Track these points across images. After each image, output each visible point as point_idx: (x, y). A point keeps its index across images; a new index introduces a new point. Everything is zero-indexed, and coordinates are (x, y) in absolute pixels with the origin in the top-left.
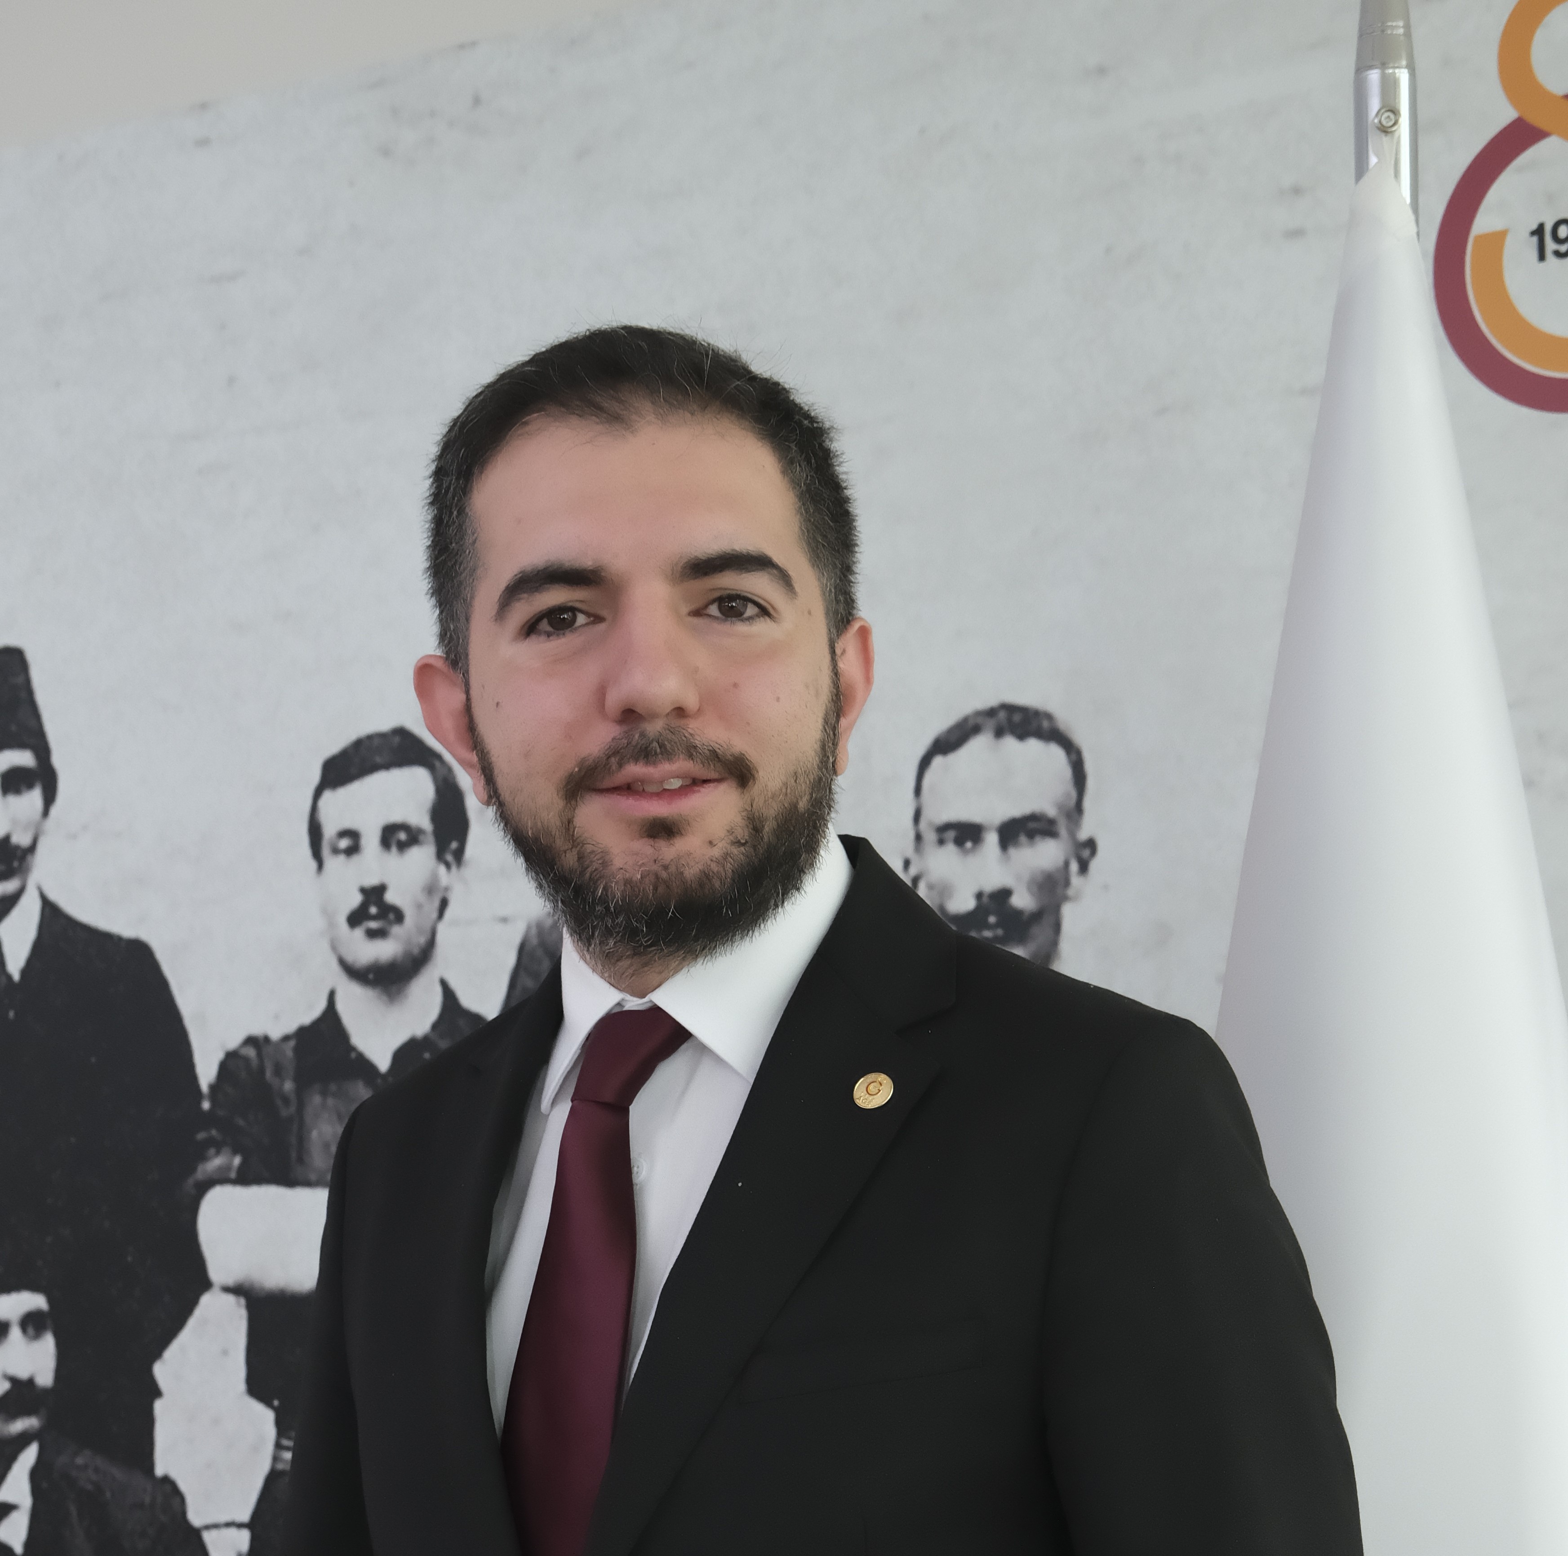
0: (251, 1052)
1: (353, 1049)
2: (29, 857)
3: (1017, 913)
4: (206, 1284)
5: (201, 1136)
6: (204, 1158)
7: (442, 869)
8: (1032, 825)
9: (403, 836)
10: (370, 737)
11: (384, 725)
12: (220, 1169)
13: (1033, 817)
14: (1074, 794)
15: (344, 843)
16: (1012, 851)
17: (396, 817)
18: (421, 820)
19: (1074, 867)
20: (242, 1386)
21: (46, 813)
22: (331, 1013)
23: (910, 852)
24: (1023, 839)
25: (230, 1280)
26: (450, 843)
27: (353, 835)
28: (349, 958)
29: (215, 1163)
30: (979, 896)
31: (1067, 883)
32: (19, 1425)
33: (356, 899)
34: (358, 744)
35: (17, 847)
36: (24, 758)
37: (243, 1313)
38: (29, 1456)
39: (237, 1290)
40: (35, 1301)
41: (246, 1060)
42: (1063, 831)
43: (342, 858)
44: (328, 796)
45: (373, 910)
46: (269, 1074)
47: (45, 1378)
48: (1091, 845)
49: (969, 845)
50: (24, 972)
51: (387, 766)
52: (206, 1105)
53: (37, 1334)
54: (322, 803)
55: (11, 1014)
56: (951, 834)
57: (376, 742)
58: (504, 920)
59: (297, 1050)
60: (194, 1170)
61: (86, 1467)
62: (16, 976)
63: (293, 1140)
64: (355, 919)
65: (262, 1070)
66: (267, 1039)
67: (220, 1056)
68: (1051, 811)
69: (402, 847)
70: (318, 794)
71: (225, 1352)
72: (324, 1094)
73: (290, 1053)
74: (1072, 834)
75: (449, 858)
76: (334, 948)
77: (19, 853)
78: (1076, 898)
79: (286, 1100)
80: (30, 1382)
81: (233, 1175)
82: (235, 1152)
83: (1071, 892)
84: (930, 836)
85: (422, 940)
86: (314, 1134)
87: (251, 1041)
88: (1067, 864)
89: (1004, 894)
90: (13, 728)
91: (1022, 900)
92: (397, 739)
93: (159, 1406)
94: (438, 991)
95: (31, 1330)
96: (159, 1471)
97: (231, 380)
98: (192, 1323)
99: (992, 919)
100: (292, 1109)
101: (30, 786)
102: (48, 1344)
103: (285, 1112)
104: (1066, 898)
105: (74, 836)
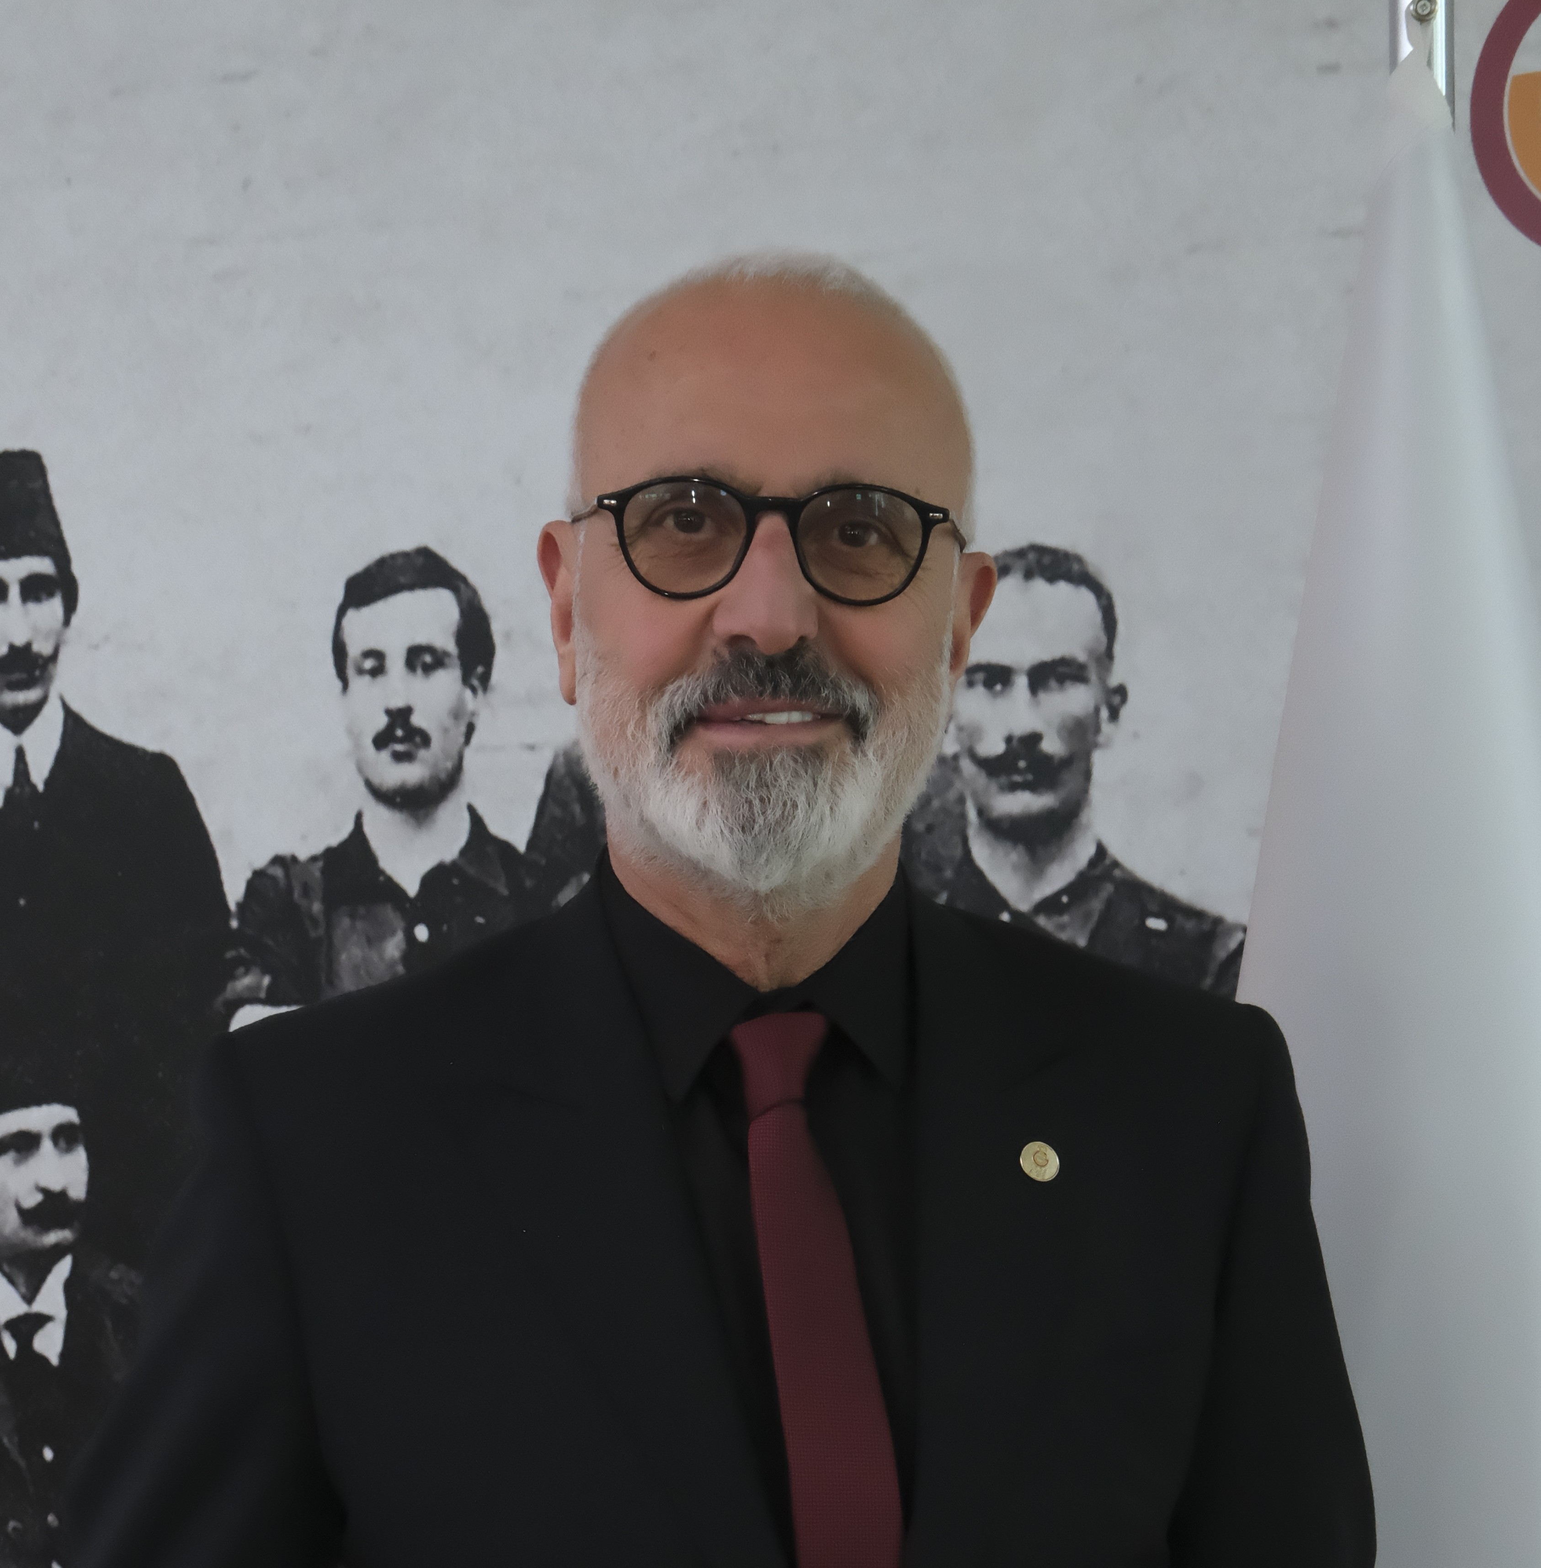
0: (278, 872)
1: (382, 872)
2: (51, 667)
3: (1047, 759)
6: (233, 977)
7: (468, 693)
8: (1061, 669)
9: (428, 659)
10: (393, 557)
12: (249, 988)
14: (1104, 639)
15: (369, 664)
17: (421, 639)
18: (447, 643)
19: (1104, 713)
22: (358, 833)
24: (1053, 683)
26: (475, 668)
27: (378, 655)
28: (376, 781)
29: (244, 982)
30: (1009, 740)
31: (1097, 730)
32: (53, 1238)
33: (382, 721)
34: (382, 563)
35: (39, 656)
36: (43, 565)
38: (63, 1268)
40: (67, 1114)
41: (273, 879)
42: (1093, 676)
43: (367, 678)
44: (352, 615)
45: (399, 733)
46: (296, 894)
47: (78, 1191)
48: (1121, 691)
49: (998, 687)
50: (48, 783)
51: (411, 587)
52: (234, 924)
54: (346, 622)
56: (980, 676)
57: (400, 561)
58: (532, 748)
59: (324, 871)
60: (224, 988)
62: (41, 787)
64: (381, 741)
65: (290, 890)
66: (294, 859)
67: (248, 874)
68: (1082, 657)
69: (428, 669)
70: (341, 612)
72: (353, 916)
73: (318, 874)
74: (1103, 681)
75: (475, 682)
76: (360, 770)
77: (40, 661)
78: (1107, 745)
79: (315, 922)
80: (63, 1194)
81: (263, 995)
82: (264, 972)
83: (1101, 739)
85: (449, 765)
86: (344, 957)
87: (277, 860)
88: (1097, 710)
89: (1034, 738)
90: (32, 534)
91: (1052, 745)
92: (420, 561)
94: (466, 816)
95: (62, 1144)
97: (246, 184)
99: (1022, 764)
100: (321, 931)
101: (51, 595)
102: (80, 1156)
103: (313, 934)
104: (1096, 745)
105: (96, 647)
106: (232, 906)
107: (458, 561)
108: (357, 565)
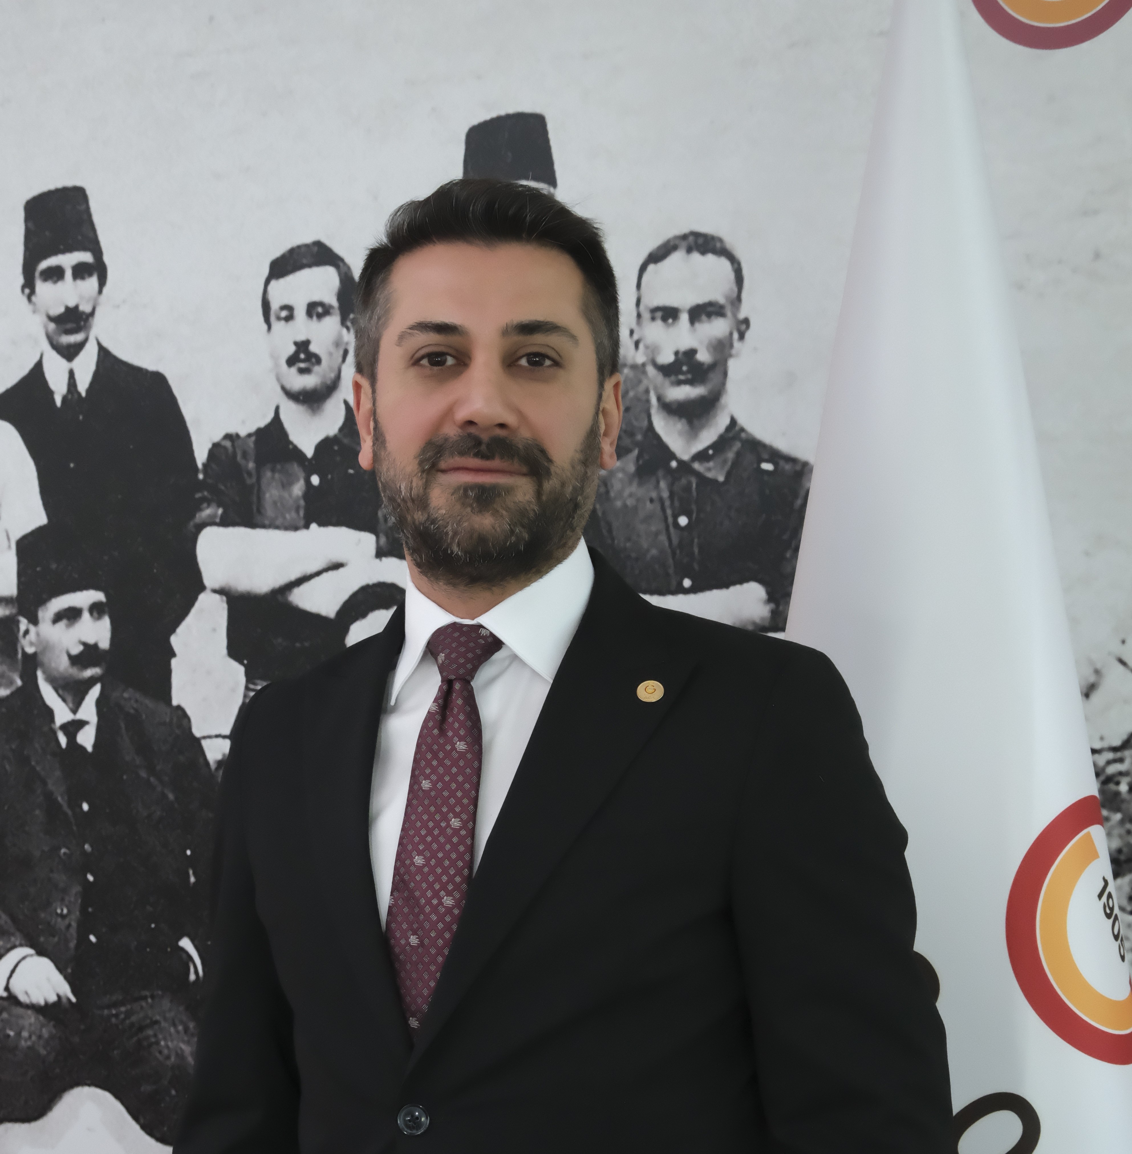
0: (228, 444)
1: (291, 443)
2: (90, 319)
3: (700, 365)
4: (202, 588)
5: (198, 495)
6: (201, 510)
7: (345, 331)
8: (710, 309)
9: (320, 310)
10: (299, 247)
11: (308, 239)
12: (209, 516)
13: (710, 304)
14: (736, 289)
15: (284, 314)
16: (697, 325)
17: (316, 298)
18: (331, 300)
19: (736, 336)
20: (224, 651)
21: (100, 291)
22: (277, 419)
23: (634, 325)
24: (704, 317)
25: (217, 586)
26: (349, 315)
27: (289, 308)
28: (288, 386)
29: (207, 512)
30: (677, 353)
31: (731, 346)
32: (89, 673)
33: (291, 349)
35: (83, 313)
36: (86, 257)
37: (225, 606)
38: (95, 691)
39: (220, 591)
40: (98, 596)
41: (225, 448)
42: (729, 314)
43: (283, 323)
44: (273, 283)
45: (302, 356)
46: (239, 457)
47: (105, 644)
48: (746, 322)
49: (670, 321)
50: (88, 391)
51: (310, 266)
52: (201, 476)
53: (100, 617)
54: (270, 288)
55: (81, 417)
56: (659, 314)
57: (303, 250)
59: (256, 443)
60: (194, 516)
61: (130, 699)
62: (84, 394)
63: (255, 499)
64: (291, 361)
66: (237, 435)
67: (210, 446)
68: (722, 301)
69: (320, 316)
70: (267, 282)
71: (214, 630)
72: (273, 471)
73: (252, 445)
74: (735, 315)
75: (349, 324)
76: (278, 379)
77: (84, 317)
78: (737, 355)
79: (249, 474)
80: (95, 646)
81: (218, 520)
82: (219, 506)
83: (734, 352)
84: (646, 315)
85: (333, 375)
86: (267, 495)
87: (228, 437)
88: (731, 334)
89: (692, 353)
90: (80, 238)
91: (703, 356)
92: (315, 249)
93: (174, 662)
94: (343, 407)
95: (95, 614)
96: (175, 703)
98: (194, 611)
99: (685, 368)
100: (254, 480)
101: (90, 275)
102: (106, 622)
103: (249, 481)
104: (730, 356)
105: (118, 307)
106: (200, 465)
107: (338, 249)
108: (277, 252)
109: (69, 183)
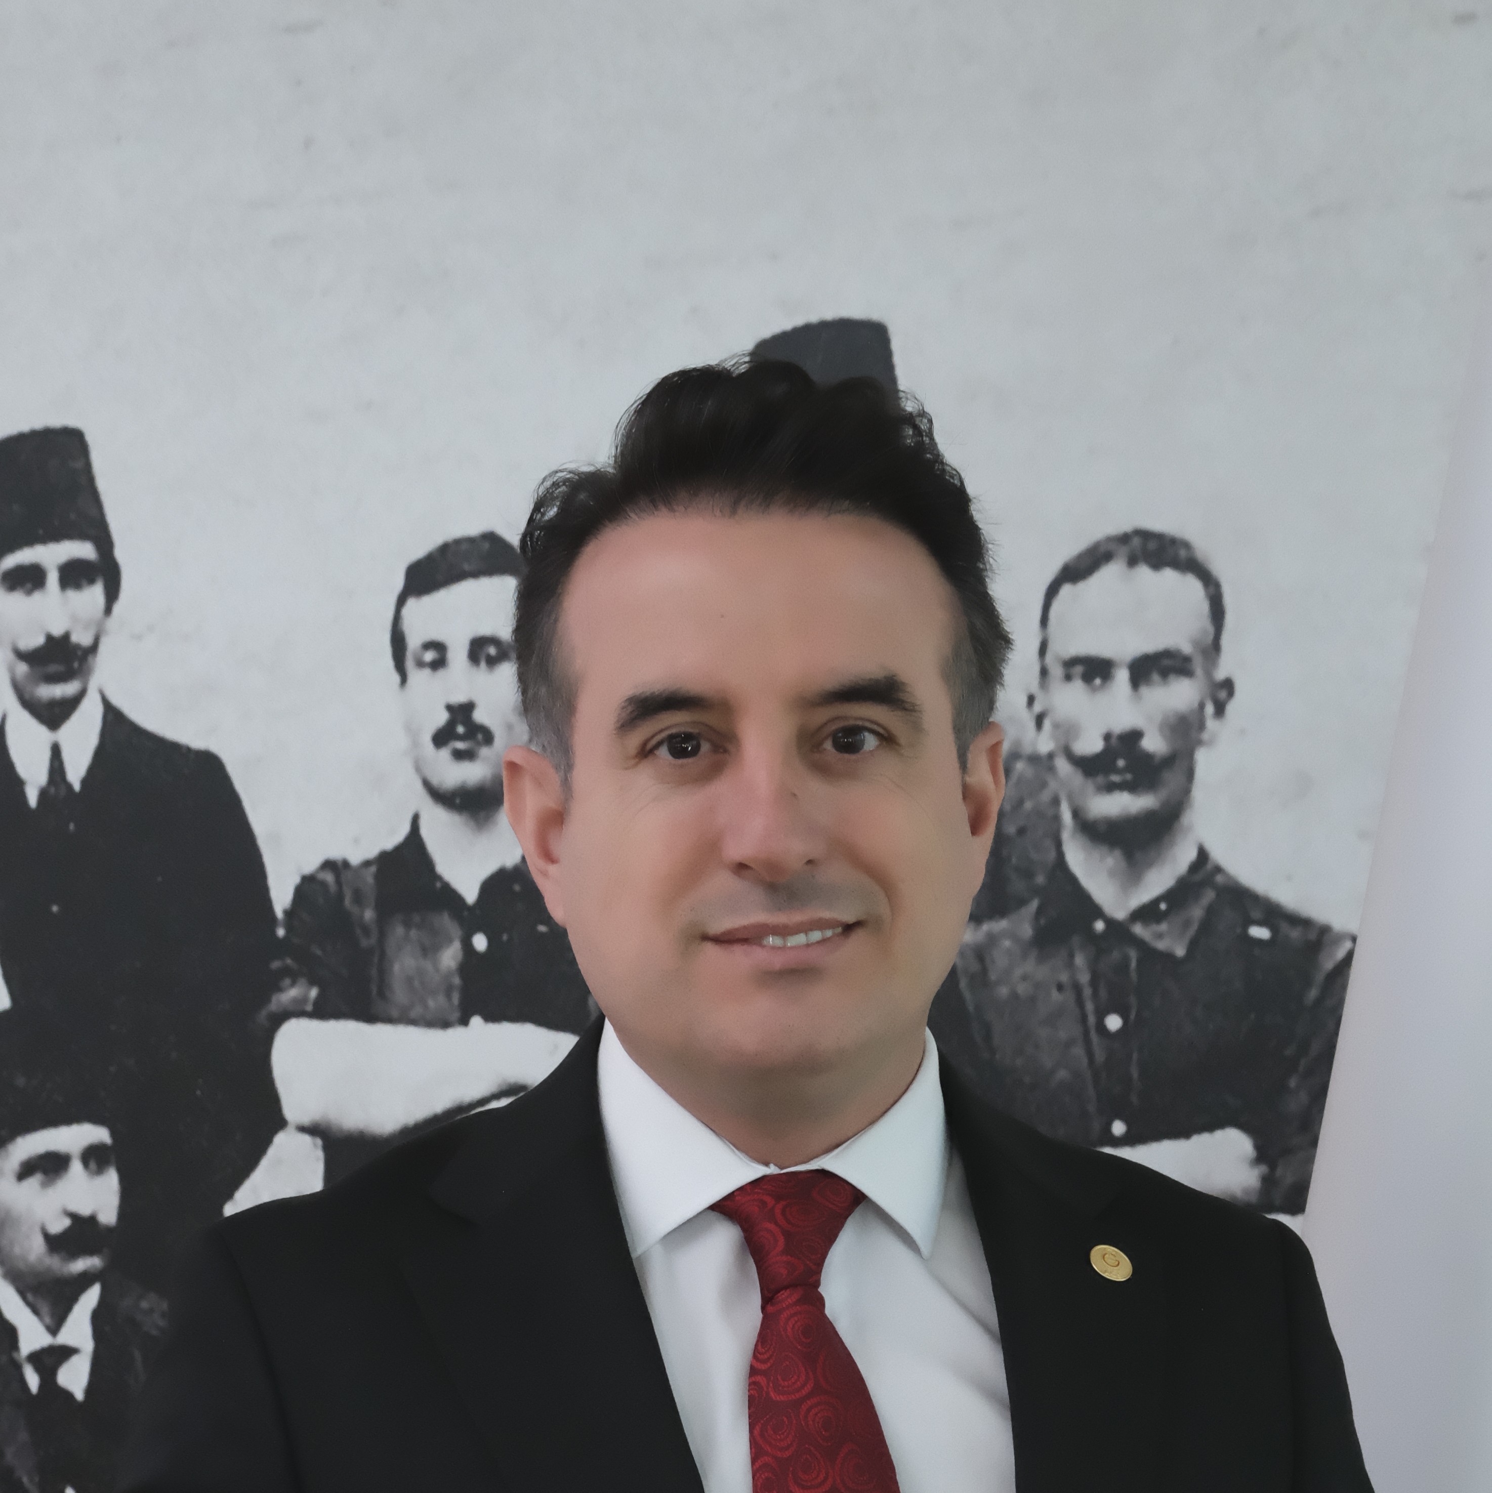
0: (329, 877)
1: (439, 878)
2: (90, 658)
3: (1148, 757)
4: (280, 1123)
5: (276, 965)
6: (280, 990)
8: (1166, 662)
9: (492, 651)
10: (458, 542)
11: (472, 528)
12: (295, 1001)
13: (1167, 654)
14: (1211, 629)
15: (429, 656)
16: (1144, 690)
17: (485, 630)
19: (1210, 709)
21: (108, 610)
22: (414, 839)
23: (1034, 688)
24: (1156, 677)
25: (306, 1120)
27: (439, 647)
28: (435, 781)
29: (291, 994)
30: (1107, 737)
31: (1202, 726)
32: (80, 1265)
33: (443, 717)
34: (444, 549)
35: (78, 647)
36: (84, 550)
37: (320, 1154)
38: (91, 1297)
39: (313, 1130)
40: (99, 1134)
41: (323, 884)
42: (1199, 671)
43: (427, 671)
44: (412, 604)
45: (460, 729)
46: (348, 902)
47: (108, 1216)
48: (1228, 685)
49: (1098, 681)
50: (85, 782)
52: (281, 932)
53: (100, 1170)
54: (406, 611)
55: (72, 826)
56: (1079, 670)
57: (464, 547)
59: (378, 876)
60: (268, 1000)
61: (151, 1311)
62: (77, 787)
63: (374, 972)
64: (441, 738)
65: (340, 896)
66: (346, 864)
67: (297, 880)
68: (1186, 648)
70: (401, 601)
72: (408, 925)
73: (370, 880)
74: (1209, 674)
76: (418, 769)
77: (79, 653)
78: (1210, 743)
79: (366, 930)
81: (309, 1008)
82: (312, 983)
83: (1205, 736)
84: (1056, 671)
86: (396, 968)
87: (329, 865)
88: (1202, 706)
89: (1134, 736)
92: (486, 546)
95: (93, 1165)
98: (265, 1162)
99: (1121, 763)
100: (373, 940)
101: (92, 581)
102: (111, 1179)
103: (365, 943)
104: (1200, 743)
105: (138, 637)
106: (279, 912)
108: (419, 550)
109: (56, 421)
